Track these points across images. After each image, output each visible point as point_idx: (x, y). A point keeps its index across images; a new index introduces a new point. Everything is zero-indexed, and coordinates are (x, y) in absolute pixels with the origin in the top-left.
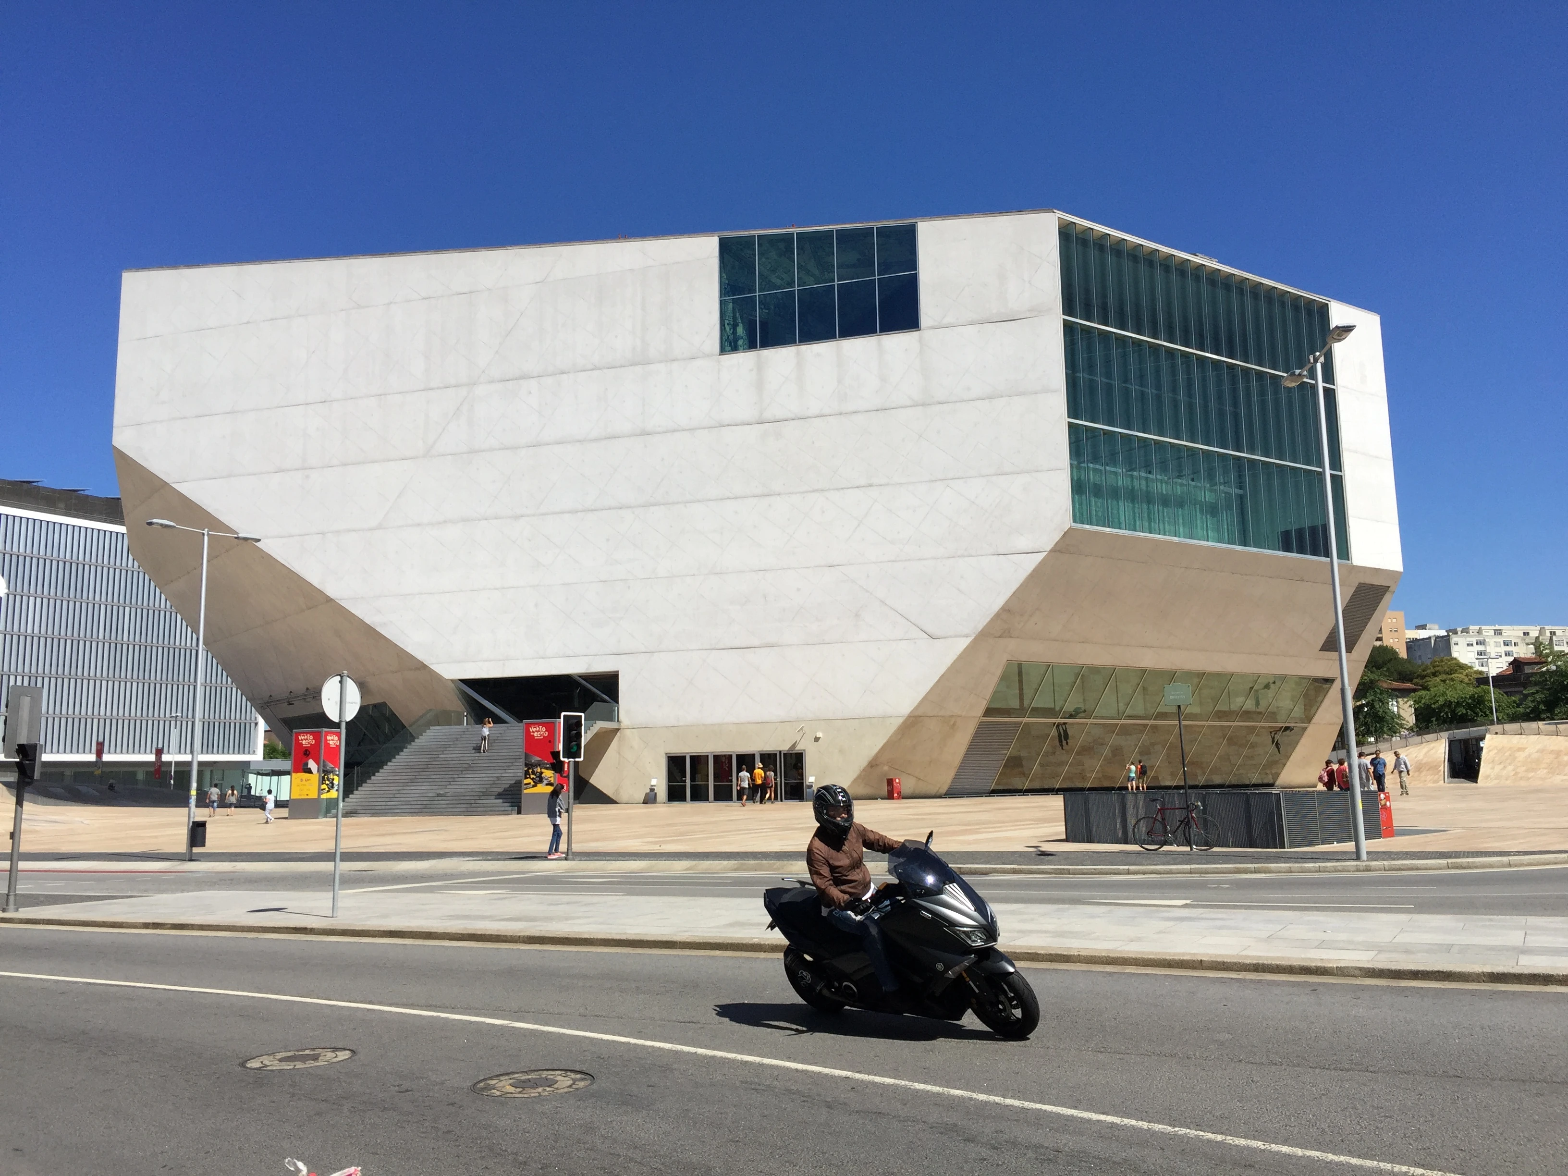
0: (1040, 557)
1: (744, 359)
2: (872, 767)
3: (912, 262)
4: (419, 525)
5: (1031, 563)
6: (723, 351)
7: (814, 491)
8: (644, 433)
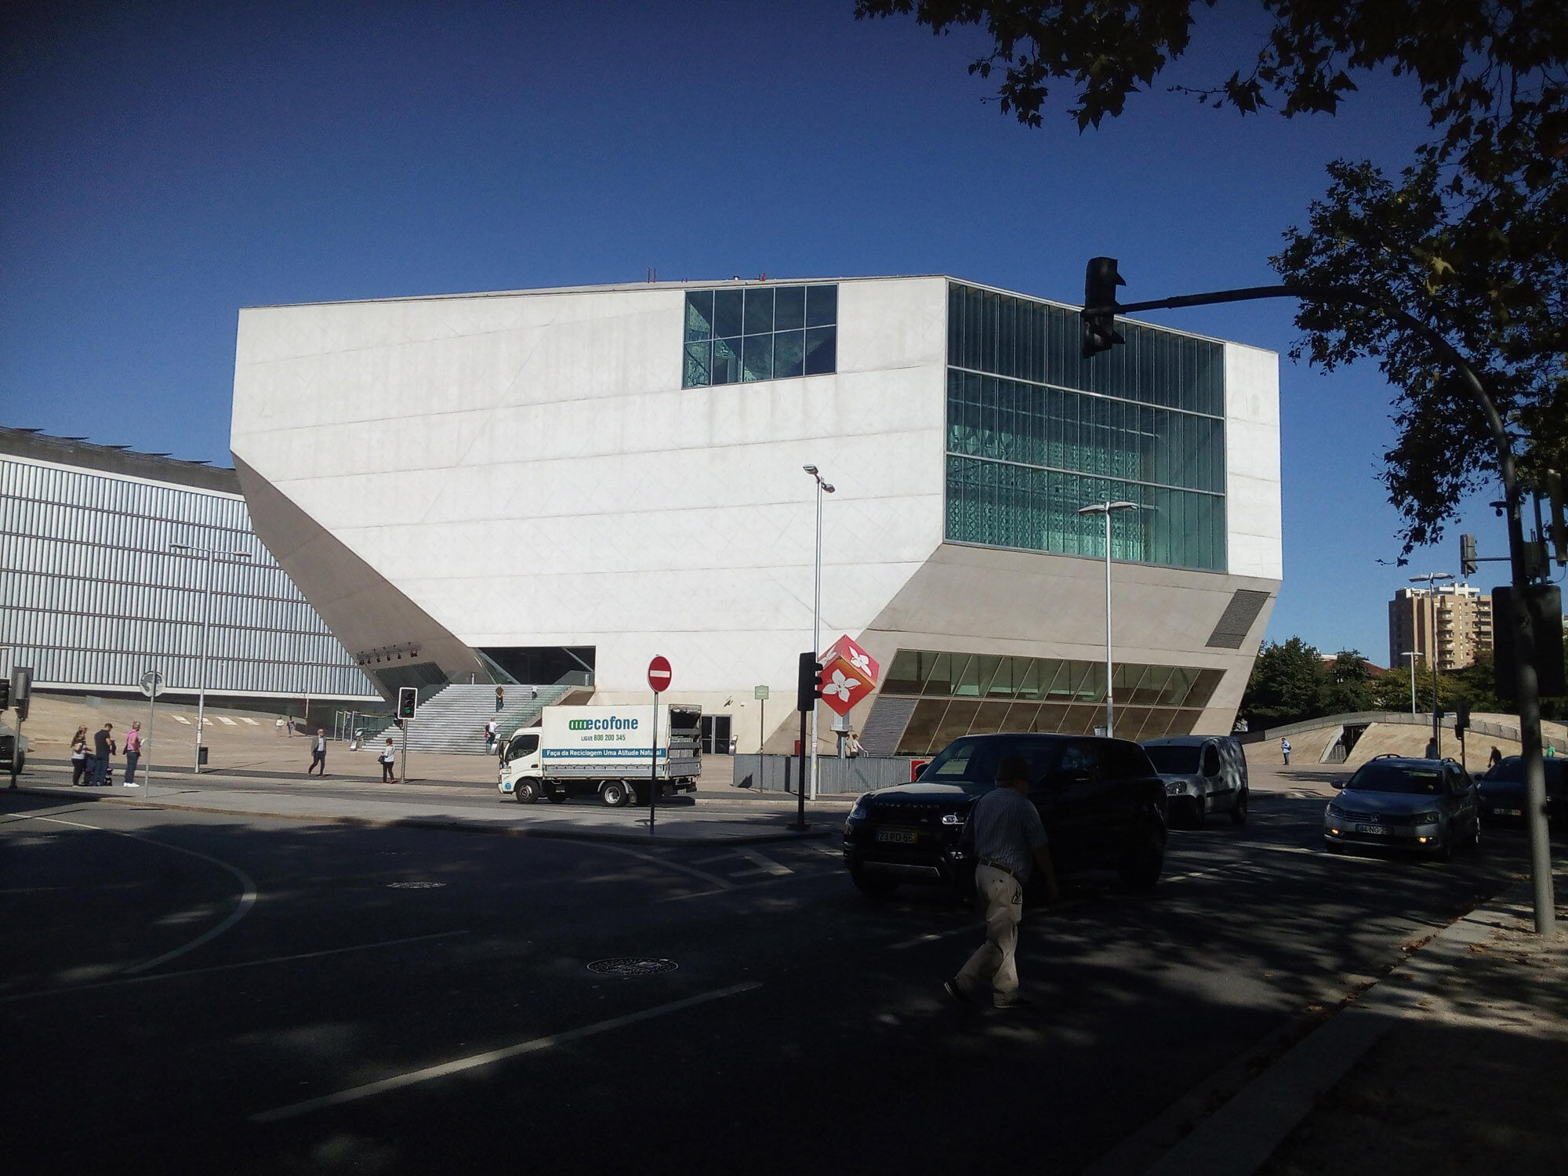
0: (919, 566)
1: (701, 395)
2: (782, 730)
3: (833, 317)
4: (451, 522)
5: (911, 570)
6: (685, 386)
7: (749, 505)
8: (622, 453)
